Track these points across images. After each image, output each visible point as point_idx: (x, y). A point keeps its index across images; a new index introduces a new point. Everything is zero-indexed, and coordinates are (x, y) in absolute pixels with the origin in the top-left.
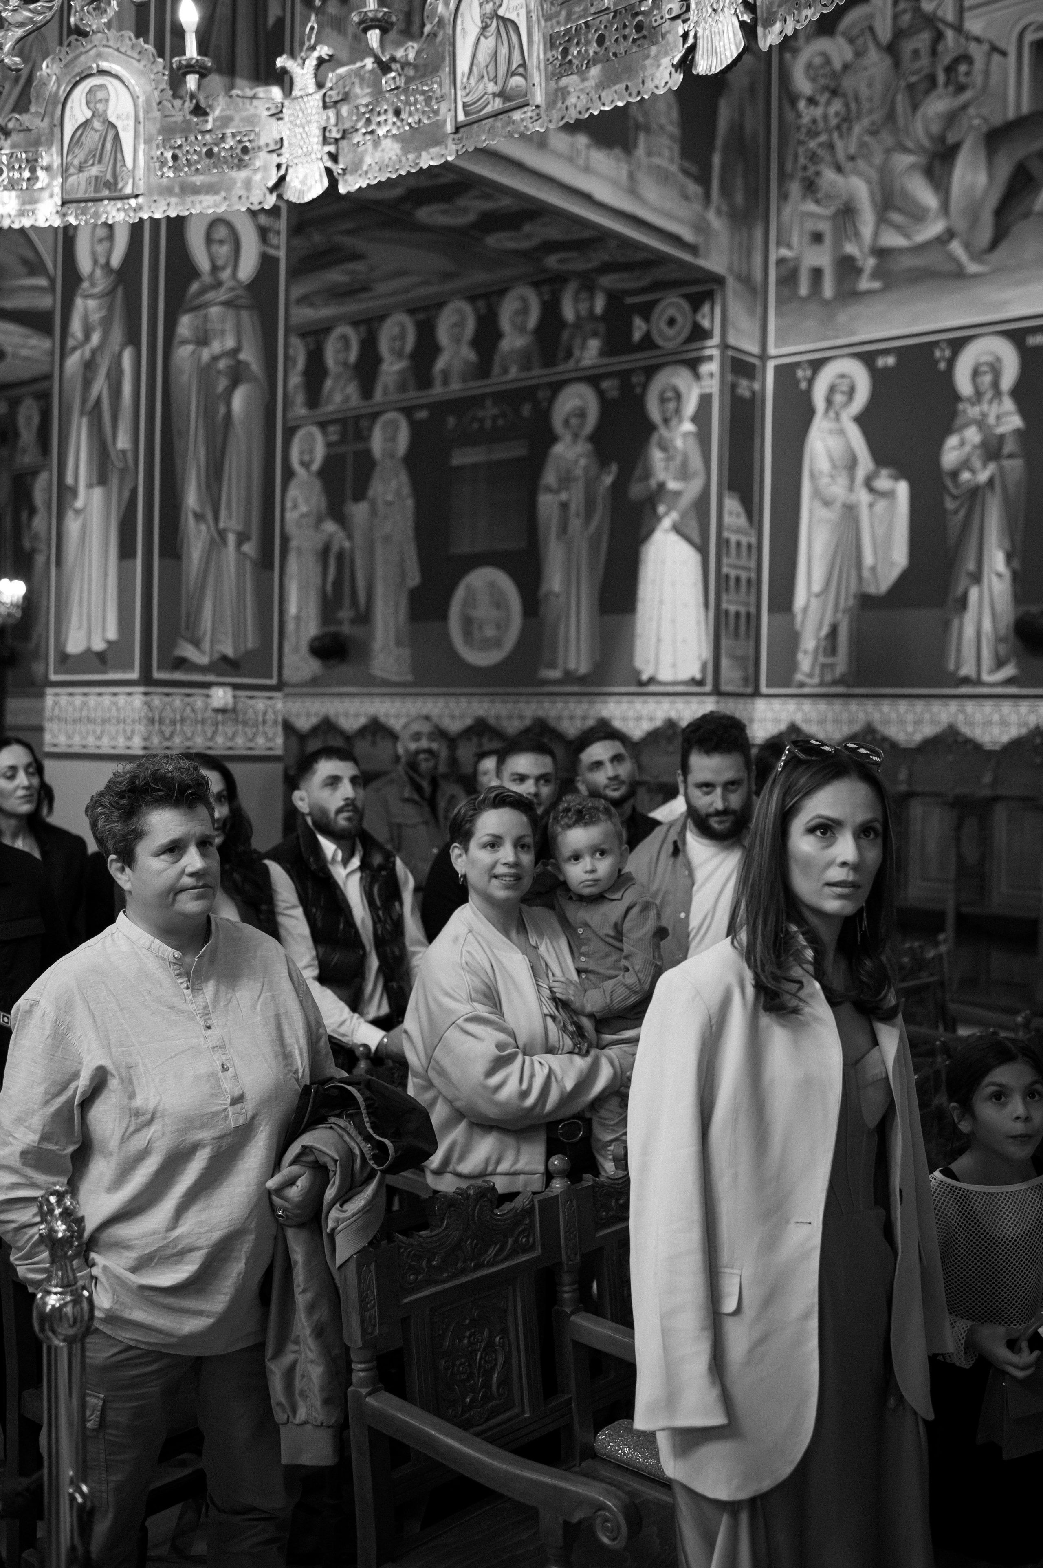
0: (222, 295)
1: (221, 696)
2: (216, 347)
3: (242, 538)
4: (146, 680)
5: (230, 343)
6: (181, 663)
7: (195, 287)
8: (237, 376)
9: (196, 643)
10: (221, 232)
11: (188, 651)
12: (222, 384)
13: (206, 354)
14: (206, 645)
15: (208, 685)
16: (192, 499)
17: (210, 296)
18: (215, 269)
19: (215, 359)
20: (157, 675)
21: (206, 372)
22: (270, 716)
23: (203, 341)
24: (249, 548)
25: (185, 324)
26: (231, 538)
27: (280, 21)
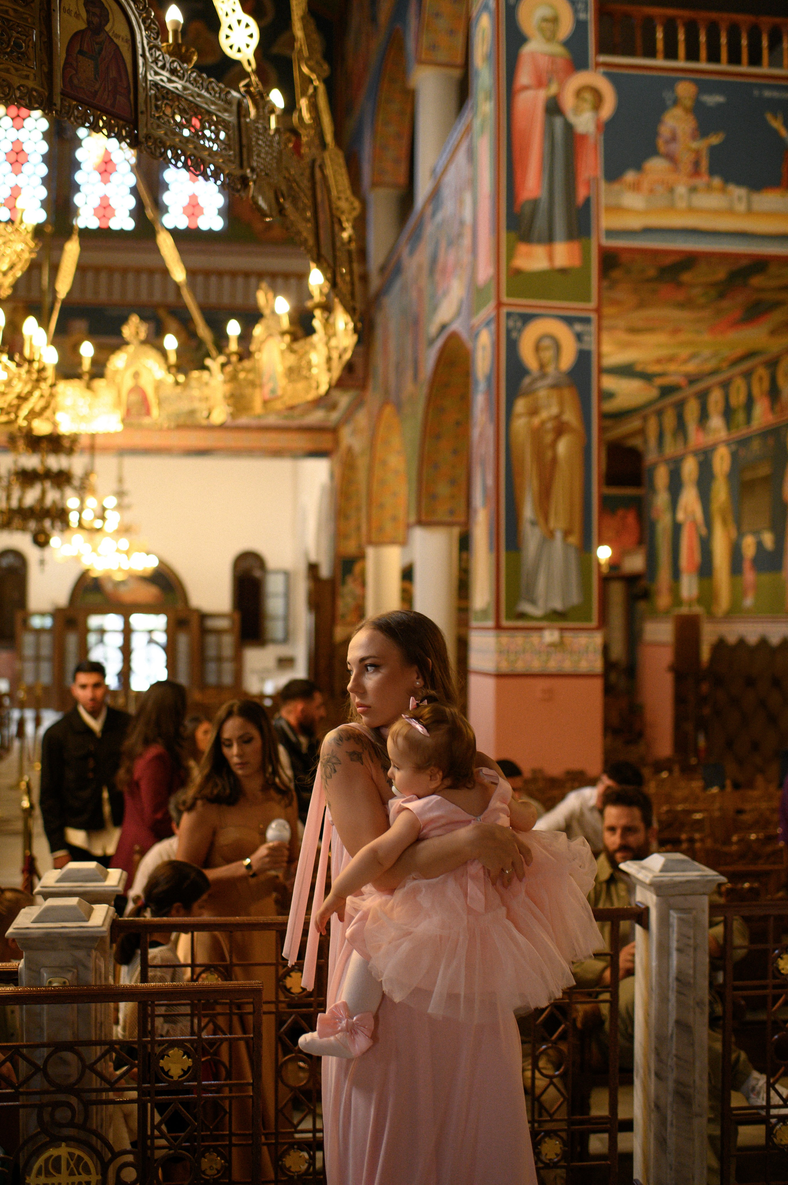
0: (549, 381)
1: (550, 636)
2: (544, 415)
3: (567, 533)
4: (498, 627)
5: (554, 410)
6: (522, 616)
7: (527, 381)
8: (560, 429)
9: (533, 602)
10: (547, 342)
11: (526, 607)
12: (549, 438)
13: (536, 421)
14: (541, 602)
15: (540, 629)
16: (528, 511)
17: (539, 384)
18: (542, 366)
19: (543, 423)
20: (505, 623)
21: (536, 434)
22: (591, 648)
23: (533, 412)
24: (574, 540)
25: (520, 405)
26: (559, 535)
27: (588, 201)
